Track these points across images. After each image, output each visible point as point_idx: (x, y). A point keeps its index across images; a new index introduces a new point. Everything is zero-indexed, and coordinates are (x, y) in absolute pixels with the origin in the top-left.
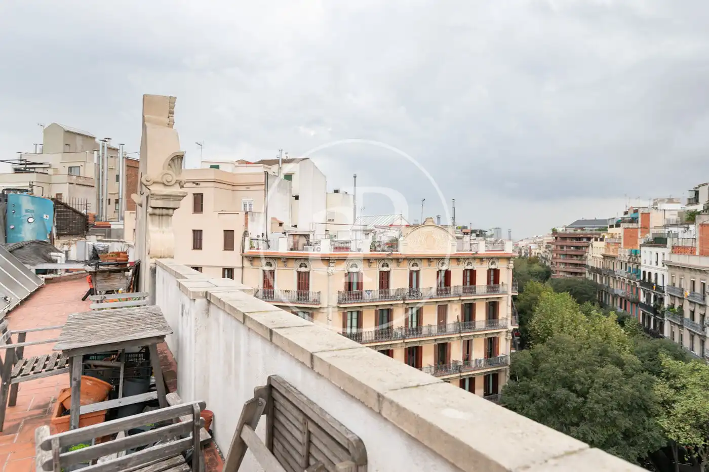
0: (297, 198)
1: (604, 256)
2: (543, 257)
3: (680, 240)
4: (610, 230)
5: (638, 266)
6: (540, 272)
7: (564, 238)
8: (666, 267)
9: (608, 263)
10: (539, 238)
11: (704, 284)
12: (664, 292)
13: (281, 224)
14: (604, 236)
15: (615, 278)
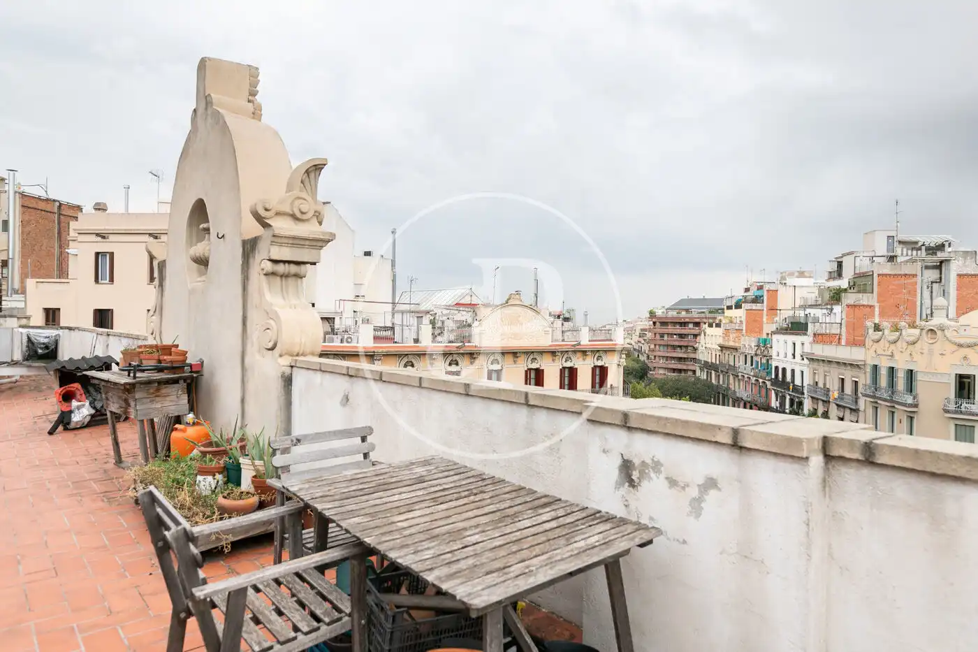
1: (721, 347)
2: (635, 349)
3: (823, 326)
4: (728, 313)
5: (768, 361)
6: (633, 369)
7: (664, 324)
8: (806, 361)
9: (727, 356)
10: (630, 323)
11: (856, 382)
12: (803, 394)
14: (720, 321)
15: (738, 376)
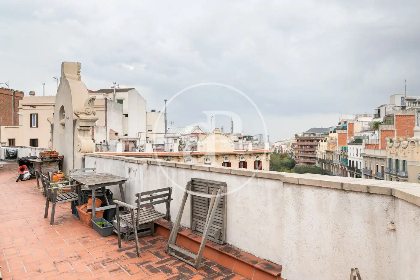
0: (127, 116)
1: (327, 152)
2: (290, 153)
3: (370, 140)
4: (330, 135)
5: (346, 157)
6: (288, 163)
7: (303, 140)
8: (362, 157)
9: (329, 156)
10: (288, 140)
11: (383, 167)
12: (361, 173)
13: (116, 134)
14: (326, 139)
15: (334, 165)
